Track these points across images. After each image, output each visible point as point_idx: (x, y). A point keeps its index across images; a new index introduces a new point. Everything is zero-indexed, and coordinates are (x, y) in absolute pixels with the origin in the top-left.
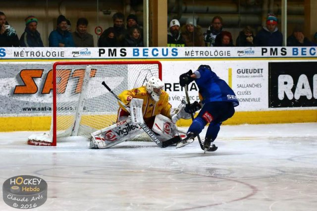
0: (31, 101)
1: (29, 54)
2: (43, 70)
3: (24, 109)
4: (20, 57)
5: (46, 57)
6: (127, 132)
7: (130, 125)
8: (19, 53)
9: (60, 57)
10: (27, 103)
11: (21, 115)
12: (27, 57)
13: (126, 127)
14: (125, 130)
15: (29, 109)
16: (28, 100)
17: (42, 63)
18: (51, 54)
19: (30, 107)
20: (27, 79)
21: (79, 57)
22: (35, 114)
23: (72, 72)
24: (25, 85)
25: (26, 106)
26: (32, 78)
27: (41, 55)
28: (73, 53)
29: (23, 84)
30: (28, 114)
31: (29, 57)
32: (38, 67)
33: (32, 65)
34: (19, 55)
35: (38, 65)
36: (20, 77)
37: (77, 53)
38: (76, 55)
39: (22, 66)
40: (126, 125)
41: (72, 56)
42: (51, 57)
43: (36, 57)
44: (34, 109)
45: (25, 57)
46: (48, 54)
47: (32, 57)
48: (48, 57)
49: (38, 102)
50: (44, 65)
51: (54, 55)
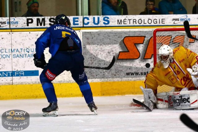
0: (134, 66)
1: (132, 21)
2: (145, 36)
3: (128, 74)
4: (123, 25)
5: (148, 24)
6: (179, 103)
7: (183, 98)
8: (122, 20)
9: (161, 24)
10: (130, 68)
11: (124, 79)
12: (130, 25)
13: (179, 98)
14: (178, 101)
15: (132, 74)
16: (131, 65)
17: (144, 30)
18: (153, 21)
19: (133, 71)
20: (130, 45)
21: (179, 24)
22: (138, 78)
23: (173, 38)
24: (128, 51)
25: (129, 71)
26: (135, 44)
27: (143, 22)
28: (173, 20)
29: (127, 50)
30: (131, 79)
31: (132, 24)
32: (140, 34)
33: (135, 32)
34: (123, 23)
35: (140, 31)
36: (123, 43)
37: (177, 20)
38: (176, 22)
39: (125, 33)
40: (180, 97)
41: (172, 23)
42: (152, 24)
43: (138, 24)
44: (137, 74)
45: (128, 24)
46: (150, 21)
47: (135, 24)
48: (149, 25)
49: (140, 67)
50: (146, 32)
51: (156, 22)
